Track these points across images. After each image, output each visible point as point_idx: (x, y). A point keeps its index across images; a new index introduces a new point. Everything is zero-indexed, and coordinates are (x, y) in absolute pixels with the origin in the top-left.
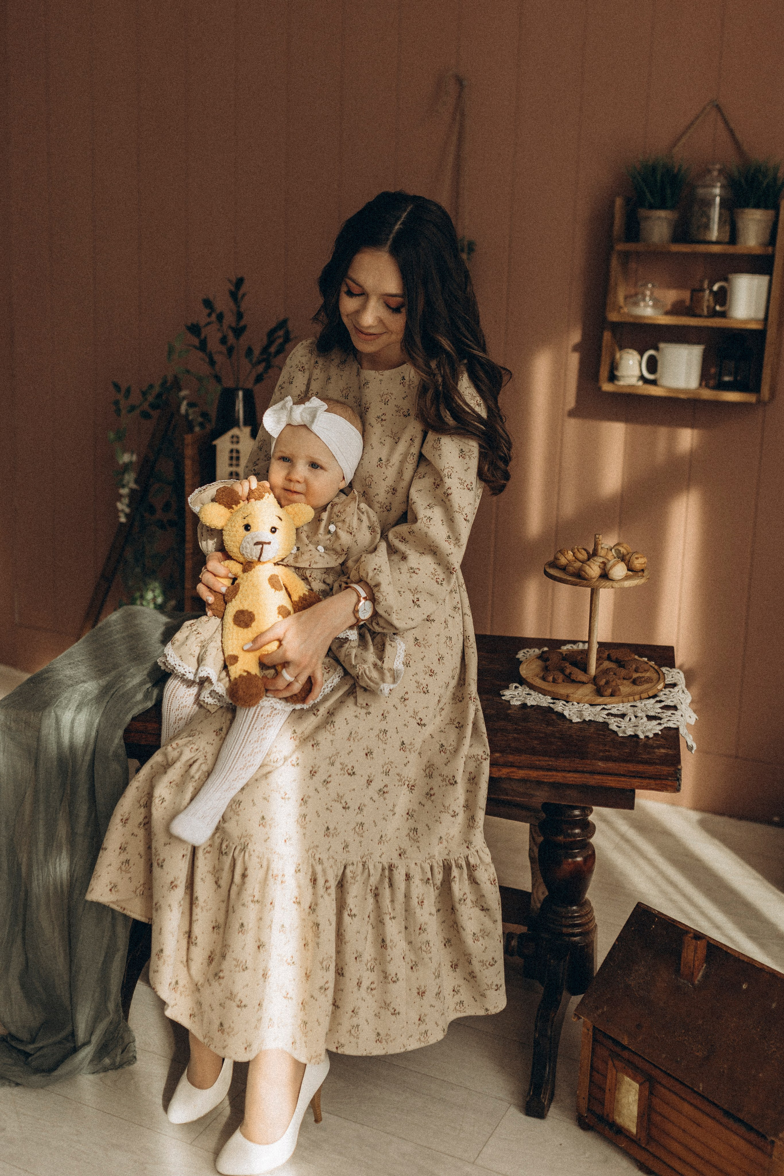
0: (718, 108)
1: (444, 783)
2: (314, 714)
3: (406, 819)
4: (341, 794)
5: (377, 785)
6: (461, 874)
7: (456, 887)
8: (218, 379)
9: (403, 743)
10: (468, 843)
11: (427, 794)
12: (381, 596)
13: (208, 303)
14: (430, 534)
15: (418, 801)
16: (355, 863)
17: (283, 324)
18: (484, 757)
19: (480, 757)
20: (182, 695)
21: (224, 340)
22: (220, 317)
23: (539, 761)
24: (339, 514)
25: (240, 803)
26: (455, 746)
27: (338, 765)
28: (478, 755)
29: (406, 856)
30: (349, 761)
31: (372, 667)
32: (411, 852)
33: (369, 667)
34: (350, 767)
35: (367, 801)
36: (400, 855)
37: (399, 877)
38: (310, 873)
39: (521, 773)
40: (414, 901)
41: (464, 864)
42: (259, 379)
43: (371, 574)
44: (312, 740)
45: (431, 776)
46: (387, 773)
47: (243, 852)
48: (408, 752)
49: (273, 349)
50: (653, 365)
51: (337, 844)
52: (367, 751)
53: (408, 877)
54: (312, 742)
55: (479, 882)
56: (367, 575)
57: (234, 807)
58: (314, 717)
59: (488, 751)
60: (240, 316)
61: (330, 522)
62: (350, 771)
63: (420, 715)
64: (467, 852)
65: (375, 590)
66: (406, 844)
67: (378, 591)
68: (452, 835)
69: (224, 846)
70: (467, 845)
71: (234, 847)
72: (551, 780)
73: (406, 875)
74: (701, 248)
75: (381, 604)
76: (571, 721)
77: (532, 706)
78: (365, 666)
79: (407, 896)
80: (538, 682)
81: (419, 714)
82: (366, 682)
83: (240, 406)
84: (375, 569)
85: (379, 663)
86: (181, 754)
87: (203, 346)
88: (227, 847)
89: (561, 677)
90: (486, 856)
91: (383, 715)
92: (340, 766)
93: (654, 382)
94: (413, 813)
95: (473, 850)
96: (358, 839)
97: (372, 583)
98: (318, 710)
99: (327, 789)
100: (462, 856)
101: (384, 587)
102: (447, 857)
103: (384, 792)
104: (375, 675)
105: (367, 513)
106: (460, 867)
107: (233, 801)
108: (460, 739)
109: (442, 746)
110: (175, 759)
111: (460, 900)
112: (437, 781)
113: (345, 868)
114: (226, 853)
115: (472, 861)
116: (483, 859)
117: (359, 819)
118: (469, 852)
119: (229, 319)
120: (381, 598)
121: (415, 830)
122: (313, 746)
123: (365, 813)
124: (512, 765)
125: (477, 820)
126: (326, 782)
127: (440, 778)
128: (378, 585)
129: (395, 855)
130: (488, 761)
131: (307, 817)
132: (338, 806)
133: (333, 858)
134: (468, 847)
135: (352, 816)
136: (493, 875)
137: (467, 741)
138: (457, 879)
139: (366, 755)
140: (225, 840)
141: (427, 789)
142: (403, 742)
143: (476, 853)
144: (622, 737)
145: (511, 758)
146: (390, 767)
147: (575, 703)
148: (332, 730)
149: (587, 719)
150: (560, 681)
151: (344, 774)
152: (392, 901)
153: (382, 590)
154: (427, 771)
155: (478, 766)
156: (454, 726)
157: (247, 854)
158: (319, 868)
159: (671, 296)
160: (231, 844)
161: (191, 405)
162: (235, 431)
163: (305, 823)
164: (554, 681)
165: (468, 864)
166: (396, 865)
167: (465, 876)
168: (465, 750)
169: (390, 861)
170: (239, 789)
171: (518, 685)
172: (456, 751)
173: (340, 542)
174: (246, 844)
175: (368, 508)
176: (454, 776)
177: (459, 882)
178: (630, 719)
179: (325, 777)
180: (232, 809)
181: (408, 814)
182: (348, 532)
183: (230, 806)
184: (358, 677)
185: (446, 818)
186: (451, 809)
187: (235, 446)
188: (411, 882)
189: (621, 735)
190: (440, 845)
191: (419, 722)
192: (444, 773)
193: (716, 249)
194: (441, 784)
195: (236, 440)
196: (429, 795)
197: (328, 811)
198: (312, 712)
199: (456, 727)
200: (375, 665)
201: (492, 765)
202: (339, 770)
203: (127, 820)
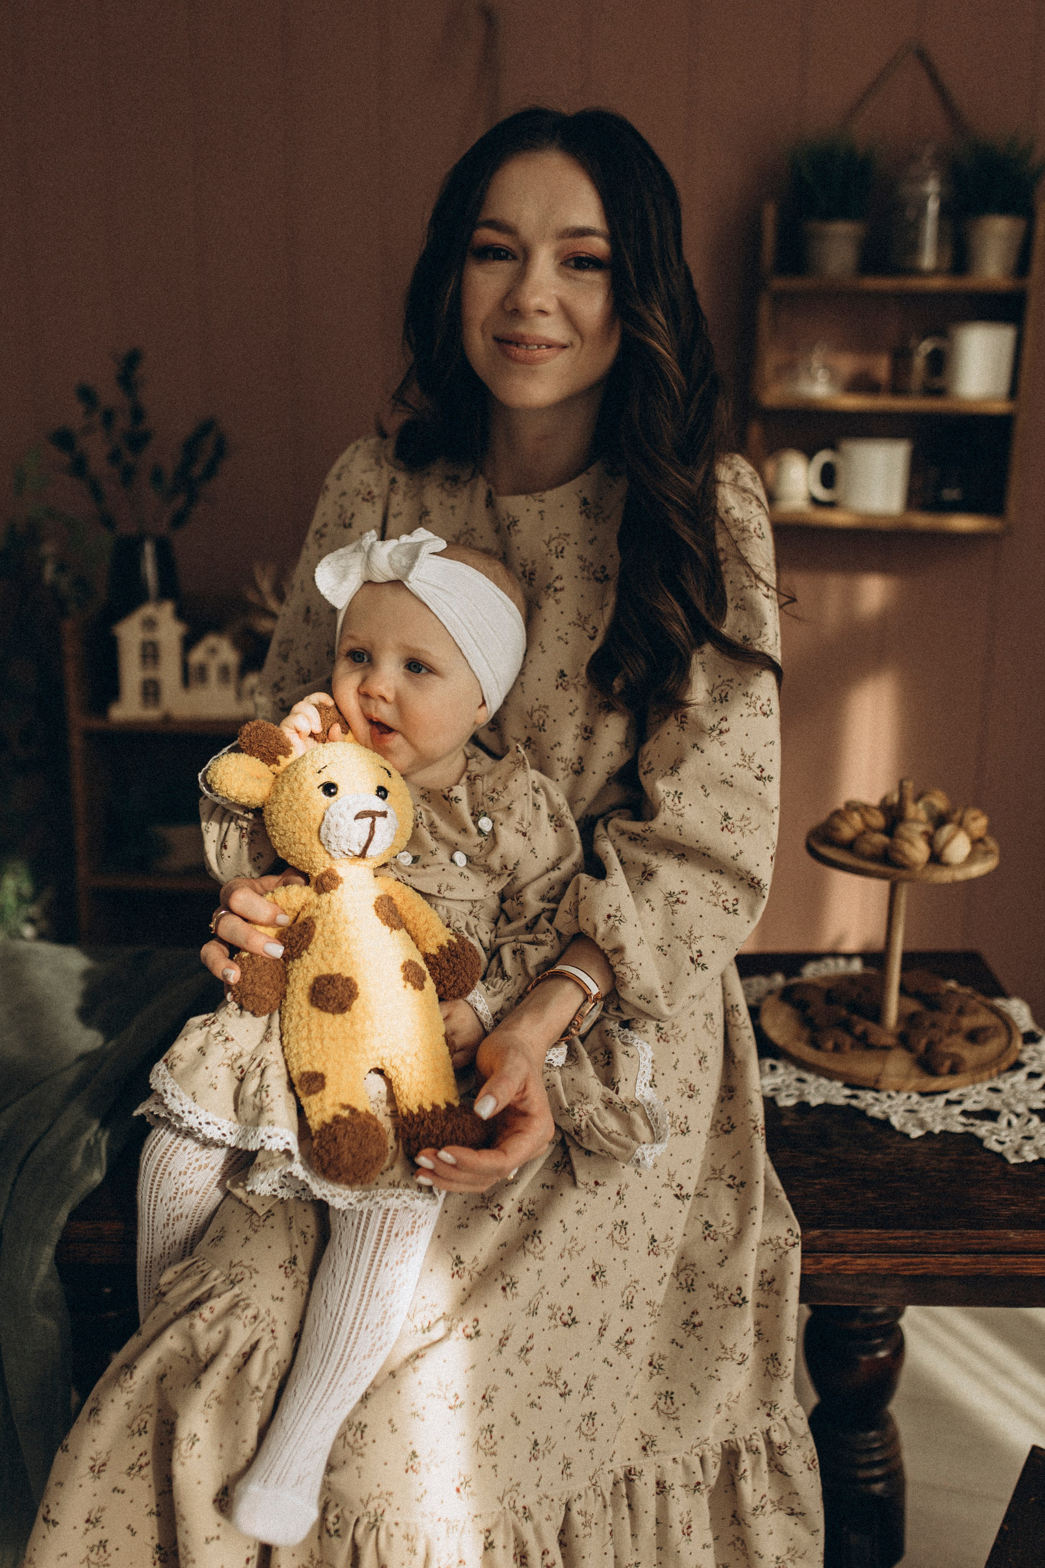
0: (923, 57)
1: (720, 1302)
2: (493, 1216)
3: (648, 1374)
4: (555, 1369)
5: (614, 1332)
6: (756, 1465)
7: (747, 1488)
8: (108, 522)
9: (653, 1240)
10: (769, 1406)
11: (686, 1323)
12: (628, 971)
13: (87, 395)
14: (686, 828)
15: (669, 1339)
16: (583, 1493)
17: (207, 427)
18: (791, 1240)
19: (782, 1242)
20: (183, 1169)
21: (114, 457)
22: (108, 417)
23: (896, 1238)
24: (495, 795)
25: (362, 1428)
26: (734, 1224)
27: (544, 1311)
28: (779, 1238)
29: (655, 1449)
30: (563, 1299)
31: (601, 1107)
32: (667, 1441)
33: (596, 1109)
34: (565, 1310)
35: (599, 1368)
36: (644, 1449)
37: (646, 1489)
38: (512, 1545)
39: (861, 1264)
40: (677, 1530)
41: (762, 1445)
42: (179, 520)
43: (602, 929)
44: (500, 1279)
45: (690, 1288)
46: (629, 1305)
47: (374, 1531)
48: (663, 1256)
49: (197, 470)
50: (828, 477)
51: (550, 1467)
52: (593, 1272)
53: (662, 1488)
54: (502, 1283)
55: (790, 1473)
56: (596, 929)
57: (350, 1435)
58: (496, 1223)
59: (798, 1230)
60: (138, 414)
61: (476, 815)
62: (566, 1318)
63: (678, 1180)
64: (767, 1423)
65: (614, 960)
66: (653, 1423)
67: (621, 963)
68: (736, 1393)
69: (331, 1518)
70: (767, 1410)
71: (355, 1518)
72: (918, 1272)
73: (658, 1483)
74: (914, 283)
75: (630, 986)
76: (906, 1136)
77: (819, 1106)
78: (590, 1108)
79: (662, 1523)
80: (807, 1053)
81: (676, 1177)
82: (599, 1142)
83: (150, 569)
84: (609, 916)
85: (611, 1093)
86: (227, 1335)
87: (79, 467)
88: (337, 1517)
89: (848, 1041)
90: (798, 1422)
91: (618, 1193)
92: (549, 1312)
93: (831, 505)
94: (661, 1362)
95: (779, 1419)
96: (586, 1445)
97: (607, 946)
98: (501, 1208)
99: (527, 1363)
100: (758, 1431)
101: (632, 953)
102: (731, 1437)
103: (627, 1344)
104: (612, 1123)
105: (545, 789)
106: (756, 1451)
107: (348, 1422)
108: (744, 1211)
109: (708, 1225)
110: (213, 1350)
111: (755, 1509)
112: (704, 1297)
113: (568, 1509)
114: (337, 1531)
115: (777, 1437)
116: (796, 1429)
117: (588, 1405)
118: (772, 1423)
119: (123, 422)
120: (629, 975)
121: (669, 1395)
122: (504, 1289)
123: (594, 1393)
124: (841, 1249)
125: (785, 1362)
126: (526, 1350)
127: (711, 1292)
128: (619, 950)
129: (636, 1447)
130: (798, 1249)
131: (494, 1429)
132: (552, 1394)
133: (547, 1498)
134: (769, 1415)
135: (576, 1406)
136: (811, 1451)
137: (758, 1215)
138: (748, 1473)
139: (594, 1278)
140: (332, 1504)
141: (685, 1314)
142: (653, 1237)
143: (783, 1423)
144: (1015, 1164)
145: (841, 1236)
146: (634, 1291)
147: (893, 1094)
148: (537, 1250)
149: (937, 1130)
150: (847, 1048)
151: (556, 1326)
152: (634, 1536)
153: (627, 960)
154: (682, 1277)
155: (781, 1258)
156: (723, 1183)
157: (383, 1534)
158: (528, 1531)
159: (847, 364)
160: (347, 1514)
161: (61, 568)
162: (148, 610)
163: (492, 1443)
164: (837, 1048)
165: (769, 1443)
166: (638, 1469)
167: (764, 1466)
168: (757, 1233)
169: (628, 1463)
170: (359, 1396)
171: (774, 1062)
172: (740, 1235)
173: (500, 850)
174: (379, 1511)
175: (543, 777)
176: (739, 1289)
177: (753, 1476)
178: (1009, 1124)
179: (521, 1343)
180: (346, 1443)
181: (651, 1364)
182: (517, 831)
183: (342, 1436)
184: (577, 1133)
185: (728, 1369)
186: (738, 1350)
187: (149, 636)
188: (670, 1498)
189: (1013, 1160)
190: (718, 1416)
191: (678, 1192)
192: (720, 1282)
193: (937, 283)
194: (715, 1304)
195: (150, 624)
196: (691, 1325)
197: (535, 1409)
198: (488, 1212)
199: (729, 1186)
200: (609, 1104)
201: (806, 1252)
202: (547, 1320)
203: (104, 1465)
